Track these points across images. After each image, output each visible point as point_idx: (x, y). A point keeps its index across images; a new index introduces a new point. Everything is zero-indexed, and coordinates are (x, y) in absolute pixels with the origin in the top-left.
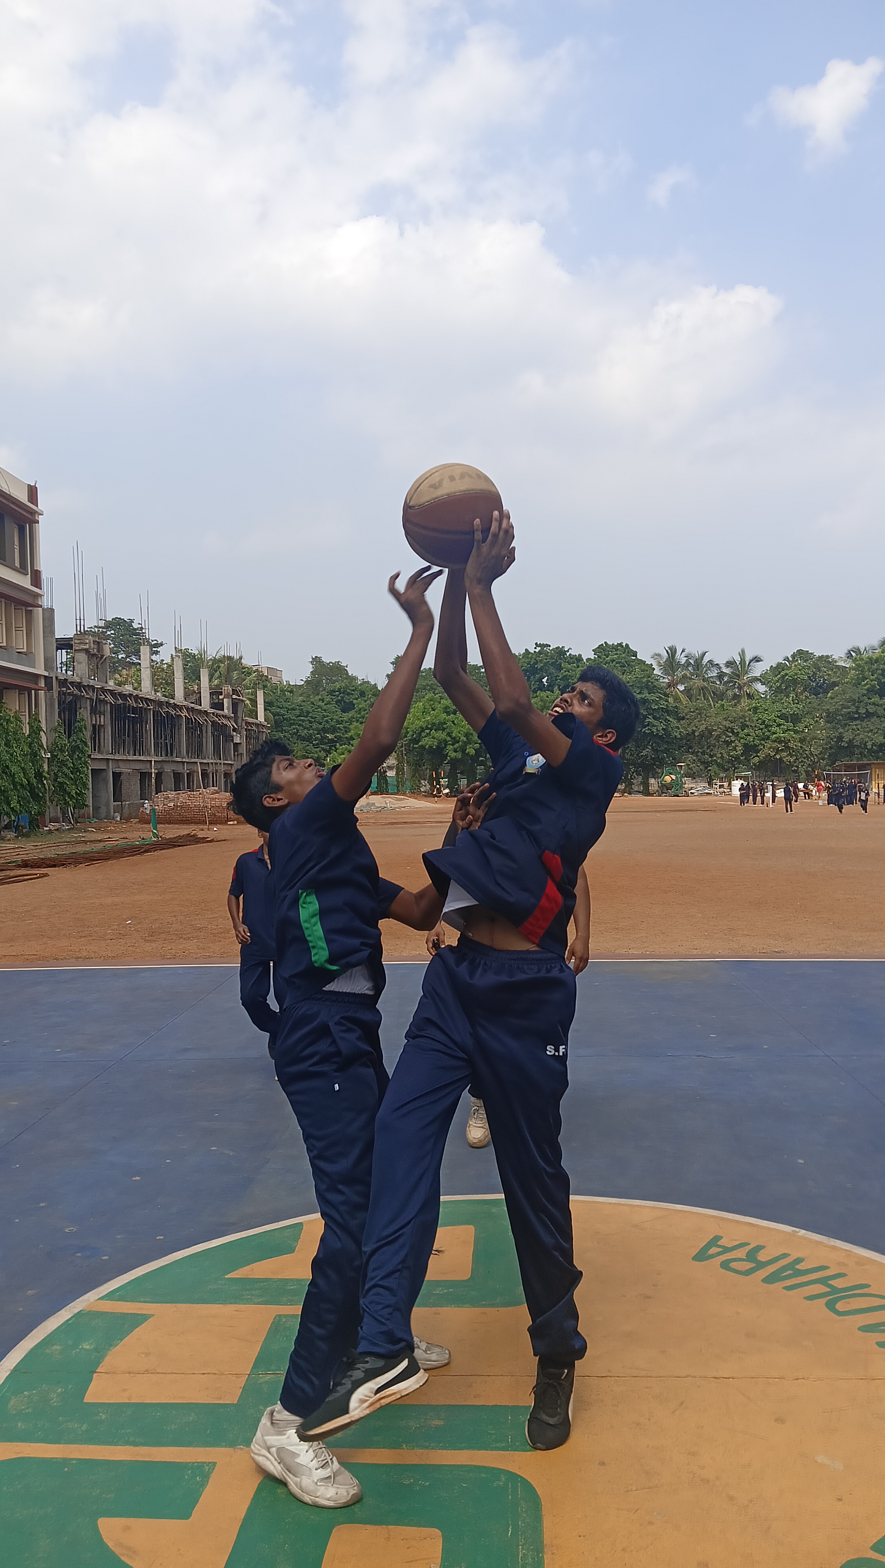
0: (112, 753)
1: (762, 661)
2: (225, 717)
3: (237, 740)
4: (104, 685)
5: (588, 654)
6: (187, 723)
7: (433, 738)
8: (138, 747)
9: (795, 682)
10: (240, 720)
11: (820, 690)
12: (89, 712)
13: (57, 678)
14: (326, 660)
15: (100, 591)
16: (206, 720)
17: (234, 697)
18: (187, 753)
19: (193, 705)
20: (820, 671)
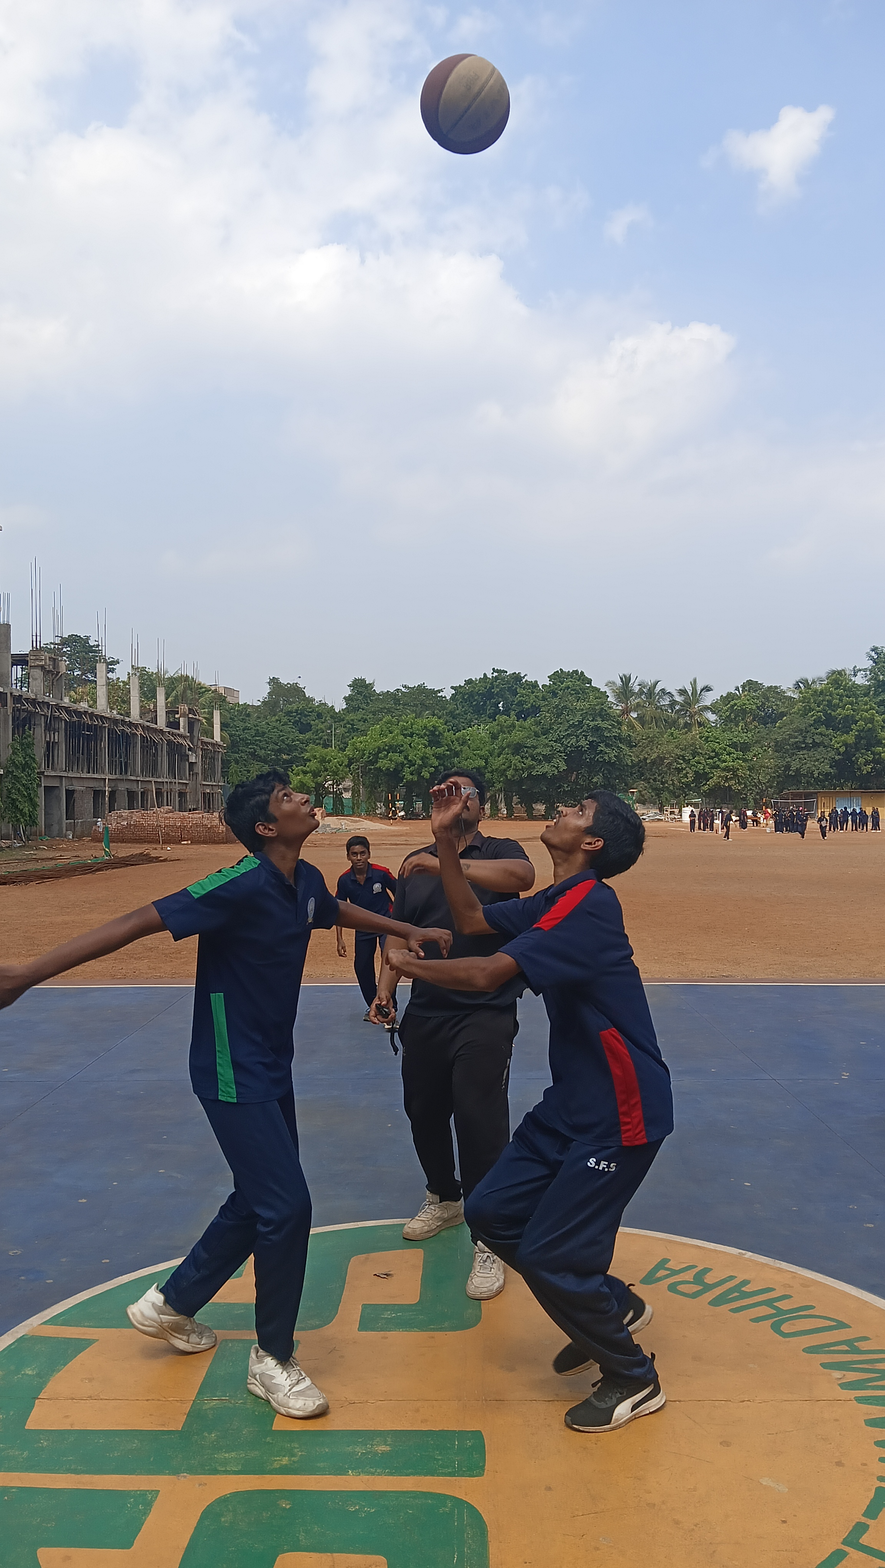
0: (66, 771)
1: (712, 690)
2: (181, 736)
3: (193, 759)
4: (59, 701)
5: (543, 681)
6: (143, 741)
7: (391, 760)
8: (93, 765)
9: (744, 712)
10: (195, 740)
11: (768, 719)
12: (43, 729)
13: (11, 694)
14: (284, 681)
15: (58, 608)
16: (161, 739)
17: (190, 716)
18: (142, 772)
19: (148, 724)
20: (768, 701)
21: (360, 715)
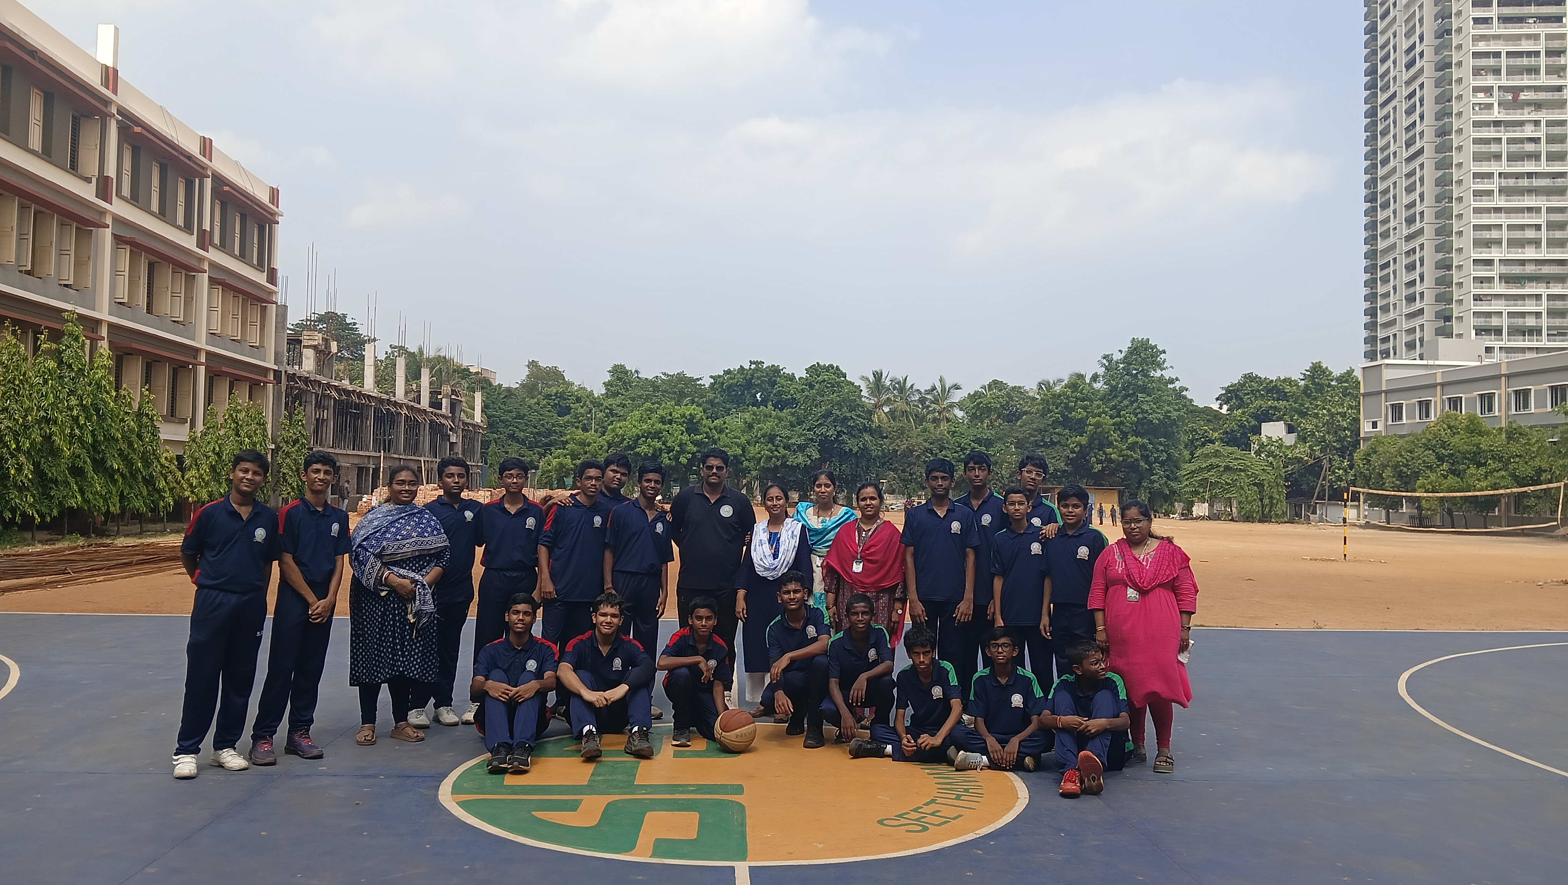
1: (961, 389)
2: (443, 416)
3: (453, 439)
4: (330, 380)
5: (800, 373)
6: (406, 421)
8: (357, 443)
9: (989, 410)
10: (457, 420)
11: (1012, 417)
12: (314, 406)
13: (286, 372)
14: (543, 364)
16: (424, 418)
18: (405, 450)
19: (412, 404)
20: (1013, 400)
21: (618, 401)
